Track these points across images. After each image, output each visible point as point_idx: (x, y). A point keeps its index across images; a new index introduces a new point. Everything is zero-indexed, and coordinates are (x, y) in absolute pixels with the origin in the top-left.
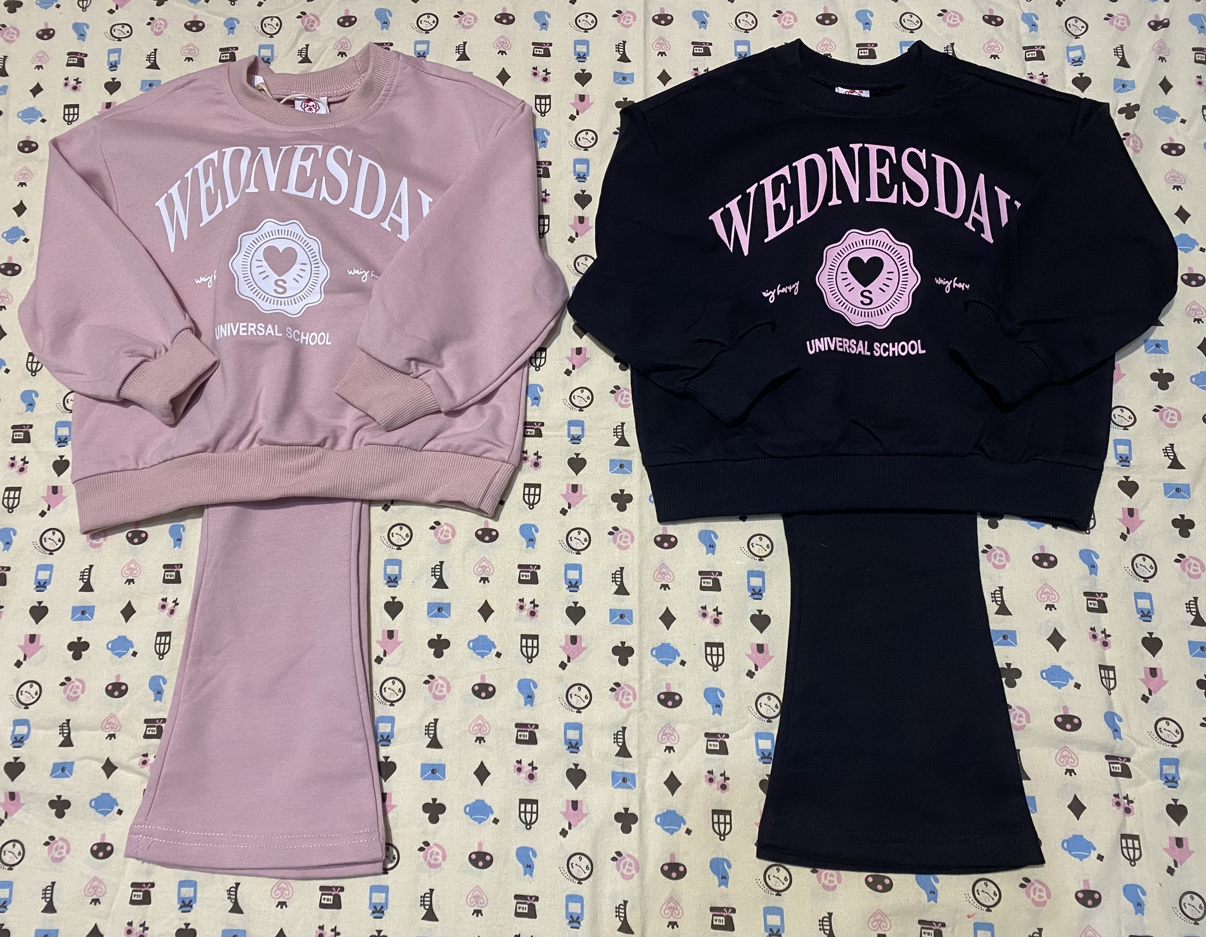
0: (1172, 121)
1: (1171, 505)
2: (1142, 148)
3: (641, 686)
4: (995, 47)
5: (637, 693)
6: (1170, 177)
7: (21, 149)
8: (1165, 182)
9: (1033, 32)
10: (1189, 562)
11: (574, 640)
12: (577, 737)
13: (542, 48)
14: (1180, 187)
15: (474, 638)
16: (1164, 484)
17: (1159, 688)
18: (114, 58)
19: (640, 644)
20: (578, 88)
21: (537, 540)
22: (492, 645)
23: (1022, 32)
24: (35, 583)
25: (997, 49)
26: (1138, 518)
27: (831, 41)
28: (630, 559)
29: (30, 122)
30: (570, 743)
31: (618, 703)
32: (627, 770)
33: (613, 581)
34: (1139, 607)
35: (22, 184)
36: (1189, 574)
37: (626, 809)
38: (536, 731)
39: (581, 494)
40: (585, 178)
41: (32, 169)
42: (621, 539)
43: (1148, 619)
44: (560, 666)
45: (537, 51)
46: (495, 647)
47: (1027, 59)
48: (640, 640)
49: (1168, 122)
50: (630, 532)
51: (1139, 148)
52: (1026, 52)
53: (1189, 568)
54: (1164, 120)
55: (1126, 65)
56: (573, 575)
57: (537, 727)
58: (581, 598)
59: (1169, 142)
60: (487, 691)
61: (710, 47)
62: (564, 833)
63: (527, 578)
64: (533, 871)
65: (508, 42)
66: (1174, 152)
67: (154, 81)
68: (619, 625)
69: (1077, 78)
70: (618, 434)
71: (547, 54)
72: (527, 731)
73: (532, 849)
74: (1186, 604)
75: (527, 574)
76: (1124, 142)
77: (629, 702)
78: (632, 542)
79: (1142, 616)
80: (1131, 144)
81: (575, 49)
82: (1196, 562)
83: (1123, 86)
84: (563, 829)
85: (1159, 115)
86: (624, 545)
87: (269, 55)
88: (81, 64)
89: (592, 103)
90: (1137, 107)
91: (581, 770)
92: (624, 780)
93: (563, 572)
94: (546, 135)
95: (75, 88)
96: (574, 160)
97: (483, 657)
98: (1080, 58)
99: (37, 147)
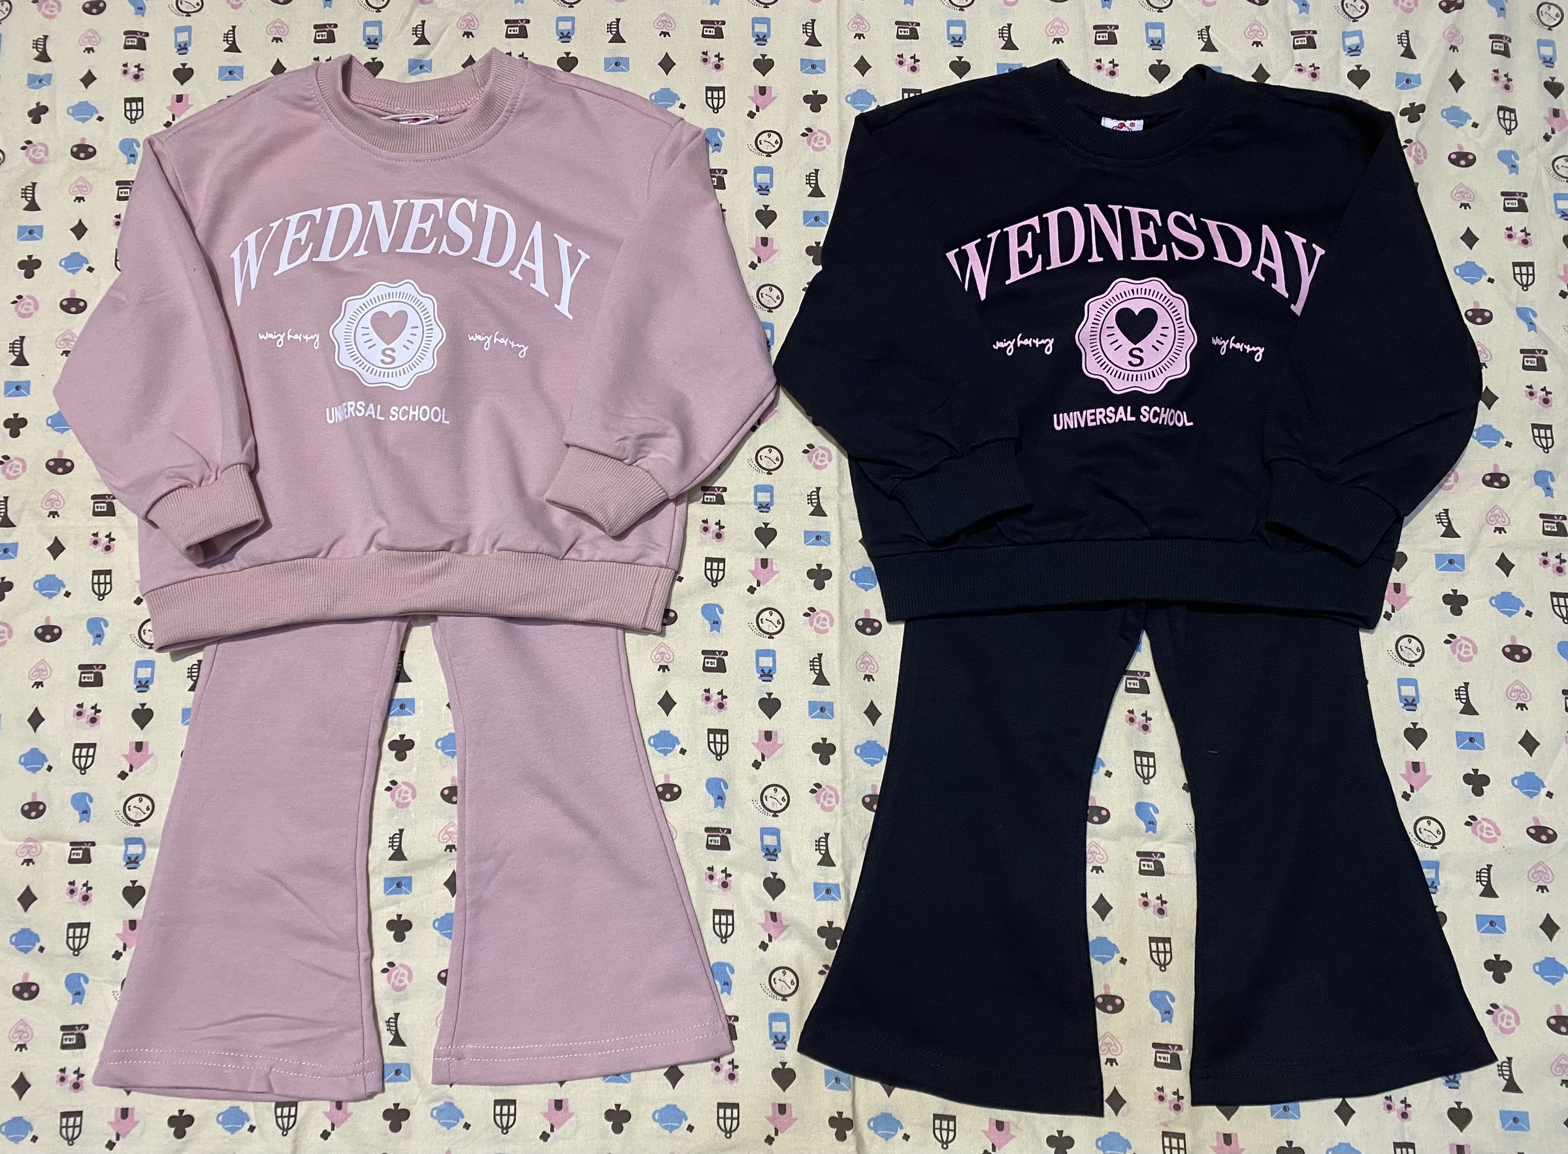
0: (1462, 125)
1: (1443, 579)
2: (1425, 157)
3: (844, 788)
4: (1258, 32)
5: (840, 793)
6: (1457, 193)
7: (75, 155)
8: (1451, 199)
9: (1304, 13)
10: (1460, 643)
11: (768, 735)
12: (775, 843)
13: (713, 28)
14: (1468, 205)
15: (654, 734)
16: (1436, 555)
17: (1422, 785)
18: (183, 37)
19: (842, 741)
20: (758, 79)
21: (723, 622)
22: (676, 741)
23: (1290, 14)
24: (135, 683)
25: (1261, 34)
26: (1405, 594)
27: (1062, 22)
28: (830, 645)
29: (84, 120)
30: (767, 849)
31: (819, 806)
32: (830, 881)
33: (811, 670)
34: (1403, 694)
35: (79, 199)
36: (1459, 657)
37: (830, 923)
38: (728, 836)
39: (772, 569)
40: (768, 190)
41: (90, 180)
42: (818, 622)
43: (1413, 707)
44: (753, 765)
45: (706, 31)
46: (679, 743)
47: (1295, 47)
48: (842, 737)
49: (1457, 126)
50: (829, 614)
51: (1422, 158)
52: (1294, 38)
53: (1460, 649)
54: (1453, 124)
55: (1412, 56)
56: (766, 662)
57: (729, 831)
58: (776, 688)
59: (1457, 150)
60: (671, 792)
61: (917, 28)
62: (764, 946)
63: (713, 666)
64: (731, 988)
65: (671, 21)
66: (1463, 163)
67: (235, 67)
68: (820, 720)
69: (1353, 71)
70: (813, 501)
71: (719, 35)
72: (718, 836)
73: (729, 965)
74: (1456, 690)
75: (713, 661)
76: (1405, 150)
77: (832, 805)
78: (832, 626)
79: (1405, 705)
80: (1414, 153)
81: (753, 28)
82: (1467, 643)
83: (1407, 81)
84: (763, 942)
85: (1448, 118)
86: (822, 628)
87: (377, 33)
88: (142, 46)
89: (775, 98)
90: (1422, 108)
91: (779, 880)
92: (828, 891)
93: (754, 659)
94: (719, 136)
95: (137, 77)
96: (755, 168)
97: (666, 755)
98: (1358, 47)
99: (95, 153)
